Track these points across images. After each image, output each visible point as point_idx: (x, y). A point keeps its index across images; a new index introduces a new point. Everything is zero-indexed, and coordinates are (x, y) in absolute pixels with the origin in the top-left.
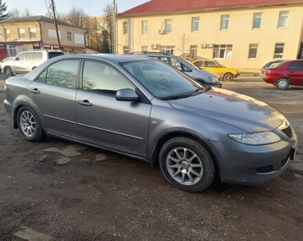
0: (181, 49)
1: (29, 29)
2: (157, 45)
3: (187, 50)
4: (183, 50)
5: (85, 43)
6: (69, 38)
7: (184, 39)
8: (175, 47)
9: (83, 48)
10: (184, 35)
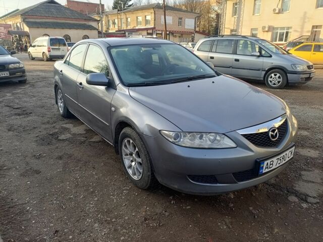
0: (299, 30)
1: (146, 16)
2: (269, 27)
3: (308, 32)
4: (302, 32)
5: (195, 28)
6: (180, 23)
7: (304, 18)
8: (291, 28)
9: (192, 33)
10: (305, 13)
